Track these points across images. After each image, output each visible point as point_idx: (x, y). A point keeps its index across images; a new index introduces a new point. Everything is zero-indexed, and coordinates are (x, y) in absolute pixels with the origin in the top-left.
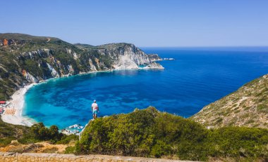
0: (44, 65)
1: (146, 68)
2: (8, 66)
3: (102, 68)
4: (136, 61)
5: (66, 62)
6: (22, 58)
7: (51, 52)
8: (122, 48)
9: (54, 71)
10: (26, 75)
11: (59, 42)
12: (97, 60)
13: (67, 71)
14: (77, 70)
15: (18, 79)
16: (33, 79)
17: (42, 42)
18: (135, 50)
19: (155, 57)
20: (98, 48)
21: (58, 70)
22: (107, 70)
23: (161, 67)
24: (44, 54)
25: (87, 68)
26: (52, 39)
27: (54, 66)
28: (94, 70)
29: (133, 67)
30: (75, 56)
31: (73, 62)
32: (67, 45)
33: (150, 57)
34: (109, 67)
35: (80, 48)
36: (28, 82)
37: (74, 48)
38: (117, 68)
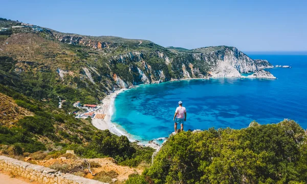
0: (135, 69)
1: (251, 77)
2: (100, 69)
3: (196, 75)
4: (238, 68)
5: (157, 67)
6: (114, 62)
7: (142, 56)
8: (221, 52)
9: (144, 77)
10: (117, 79)
11: (151, 45)
12: (191, 66)
13: (157, 77)
14: (168, 76)
15: (109, 83)
16: (124, 84)
17: (134, 45)
18: (238, 55)
19: (264, 64)
20: (192, 51)
21: (148, 75)
22: (203, 78)
23: (271, 77)
24: (135, 58)
25: (179, 74)
26: (144, 41)
27: (144, 71)
28: (187, 77)
29: (234, 74)
30: (168, 61)
31: (165, 67)
32: (159, 48)
33: (257, 64)
34: (204, 74)
35: (173, 51)
36: (118, 88)
37: (166, 51)
38: (214, 75)
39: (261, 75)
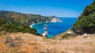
0: (36, 20)
1: (59, 22)
2: (29, 20)
3: (48, 22)
4: (56, 20)
5: (41, 20)
6: (32, 19)
7: (38, 18)
8: (53, 17)
9: (38, 22)
10: (32, 22)
11: (40, 15)
12: (47, 20)
13: (41, 22)
14: (43, 22)
16: (34, 23)
17: (36, 15)
18: (56, 18)
19: (61, 19)
20: (48, 17)
22: (50, 22)
23: (62, 22)
24: (36, 18)
25: (45, 21)
26: (38, 15)
27: (38, 21)
28: (47, 22)
29: (56, 21)
30: (43, 19)
31: (42, 20)
32: (41, 16)
33: (60, 19)
34: (50, 21)
35: (44, 17)
37: (43, 17)
38: (52, 22)
39: (60, 21)
